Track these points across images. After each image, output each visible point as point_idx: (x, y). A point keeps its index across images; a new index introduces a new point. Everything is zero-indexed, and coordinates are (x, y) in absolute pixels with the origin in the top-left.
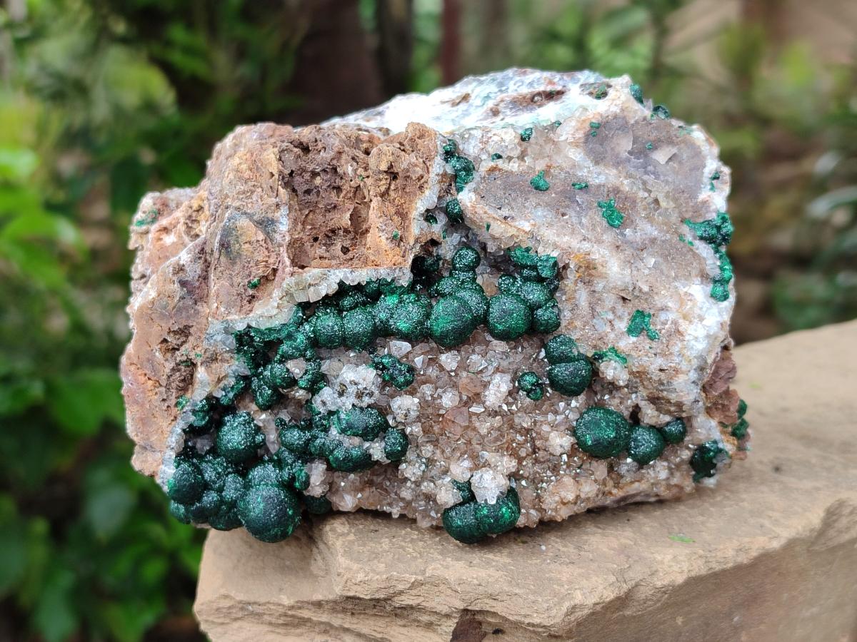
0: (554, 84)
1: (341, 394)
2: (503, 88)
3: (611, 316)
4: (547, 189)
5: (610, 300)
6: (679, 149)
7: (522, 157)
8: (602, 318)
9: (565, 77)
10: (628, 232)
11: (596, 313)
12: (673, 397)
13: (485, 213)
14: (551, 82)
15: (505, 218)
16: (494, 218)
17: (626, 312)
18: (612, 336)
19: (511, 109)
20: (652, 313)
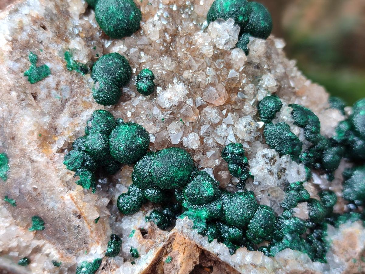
3: (54, 92)
5: (45, 105)
7: (37, 250)
8: (61, 95)
11: (63, 102)
12: (51, 5)
13: (91, 231)
15: (79, 217)
16: (88, 224)
17: (41, 89)
20: (23, 74)
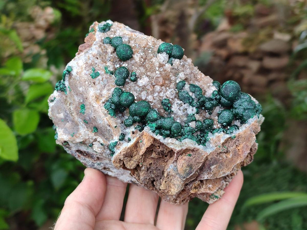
0: (78, 155)
1: (186, 109)
2: (93, 164)
3: (101, 82)
4: (95, 127)
5: (98, 86)
6: (56, 114)
7: (95, 140)
8: (104, 83)
9: (74, 155)
10: (82, 101)
11: (105, 85)
12: (100, 50)
13: (114, 131)
14: (79, 156)
15: (110, 126)
16: (113, 128)
17: (96, 81)
18: (104, 77)
19: (93, 156)
20: (90, 75)
